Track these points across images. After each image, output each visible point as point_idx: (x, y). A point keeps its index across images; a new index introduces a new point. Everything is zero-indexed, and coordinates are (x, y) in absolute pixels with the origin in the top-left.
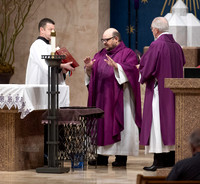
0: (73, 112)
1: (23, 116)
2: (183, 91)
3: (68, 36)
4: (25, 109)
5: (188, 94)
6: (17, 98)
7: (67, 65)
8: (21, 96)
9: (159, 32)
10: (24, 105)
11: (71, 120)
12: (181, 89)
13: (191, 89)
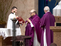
0: (21, 37)
1: (4, 39)
2: (56, 31)
3: (25, 13)
4: (5, 36)
5: (57, 32)
6: (2, 33)
7: (21, 22)
8: (4, 32)
9: (46, 11)
10: (4, 35)
11: (20, 40)
12: (55, 30)
13: (58, 30)
